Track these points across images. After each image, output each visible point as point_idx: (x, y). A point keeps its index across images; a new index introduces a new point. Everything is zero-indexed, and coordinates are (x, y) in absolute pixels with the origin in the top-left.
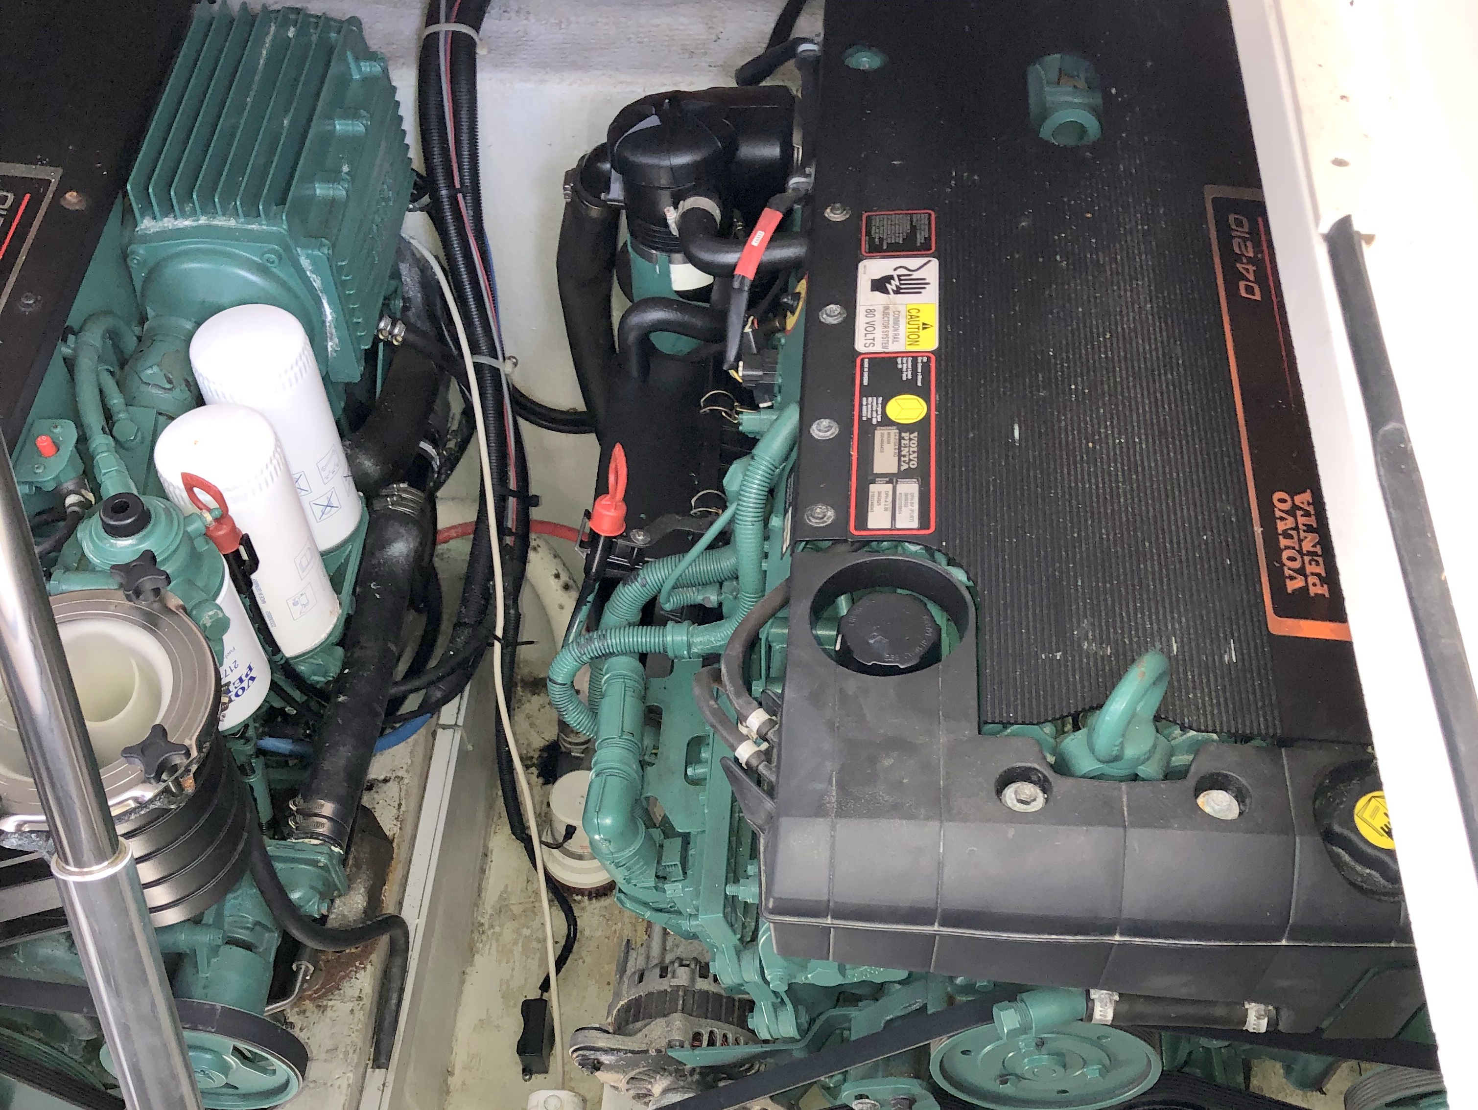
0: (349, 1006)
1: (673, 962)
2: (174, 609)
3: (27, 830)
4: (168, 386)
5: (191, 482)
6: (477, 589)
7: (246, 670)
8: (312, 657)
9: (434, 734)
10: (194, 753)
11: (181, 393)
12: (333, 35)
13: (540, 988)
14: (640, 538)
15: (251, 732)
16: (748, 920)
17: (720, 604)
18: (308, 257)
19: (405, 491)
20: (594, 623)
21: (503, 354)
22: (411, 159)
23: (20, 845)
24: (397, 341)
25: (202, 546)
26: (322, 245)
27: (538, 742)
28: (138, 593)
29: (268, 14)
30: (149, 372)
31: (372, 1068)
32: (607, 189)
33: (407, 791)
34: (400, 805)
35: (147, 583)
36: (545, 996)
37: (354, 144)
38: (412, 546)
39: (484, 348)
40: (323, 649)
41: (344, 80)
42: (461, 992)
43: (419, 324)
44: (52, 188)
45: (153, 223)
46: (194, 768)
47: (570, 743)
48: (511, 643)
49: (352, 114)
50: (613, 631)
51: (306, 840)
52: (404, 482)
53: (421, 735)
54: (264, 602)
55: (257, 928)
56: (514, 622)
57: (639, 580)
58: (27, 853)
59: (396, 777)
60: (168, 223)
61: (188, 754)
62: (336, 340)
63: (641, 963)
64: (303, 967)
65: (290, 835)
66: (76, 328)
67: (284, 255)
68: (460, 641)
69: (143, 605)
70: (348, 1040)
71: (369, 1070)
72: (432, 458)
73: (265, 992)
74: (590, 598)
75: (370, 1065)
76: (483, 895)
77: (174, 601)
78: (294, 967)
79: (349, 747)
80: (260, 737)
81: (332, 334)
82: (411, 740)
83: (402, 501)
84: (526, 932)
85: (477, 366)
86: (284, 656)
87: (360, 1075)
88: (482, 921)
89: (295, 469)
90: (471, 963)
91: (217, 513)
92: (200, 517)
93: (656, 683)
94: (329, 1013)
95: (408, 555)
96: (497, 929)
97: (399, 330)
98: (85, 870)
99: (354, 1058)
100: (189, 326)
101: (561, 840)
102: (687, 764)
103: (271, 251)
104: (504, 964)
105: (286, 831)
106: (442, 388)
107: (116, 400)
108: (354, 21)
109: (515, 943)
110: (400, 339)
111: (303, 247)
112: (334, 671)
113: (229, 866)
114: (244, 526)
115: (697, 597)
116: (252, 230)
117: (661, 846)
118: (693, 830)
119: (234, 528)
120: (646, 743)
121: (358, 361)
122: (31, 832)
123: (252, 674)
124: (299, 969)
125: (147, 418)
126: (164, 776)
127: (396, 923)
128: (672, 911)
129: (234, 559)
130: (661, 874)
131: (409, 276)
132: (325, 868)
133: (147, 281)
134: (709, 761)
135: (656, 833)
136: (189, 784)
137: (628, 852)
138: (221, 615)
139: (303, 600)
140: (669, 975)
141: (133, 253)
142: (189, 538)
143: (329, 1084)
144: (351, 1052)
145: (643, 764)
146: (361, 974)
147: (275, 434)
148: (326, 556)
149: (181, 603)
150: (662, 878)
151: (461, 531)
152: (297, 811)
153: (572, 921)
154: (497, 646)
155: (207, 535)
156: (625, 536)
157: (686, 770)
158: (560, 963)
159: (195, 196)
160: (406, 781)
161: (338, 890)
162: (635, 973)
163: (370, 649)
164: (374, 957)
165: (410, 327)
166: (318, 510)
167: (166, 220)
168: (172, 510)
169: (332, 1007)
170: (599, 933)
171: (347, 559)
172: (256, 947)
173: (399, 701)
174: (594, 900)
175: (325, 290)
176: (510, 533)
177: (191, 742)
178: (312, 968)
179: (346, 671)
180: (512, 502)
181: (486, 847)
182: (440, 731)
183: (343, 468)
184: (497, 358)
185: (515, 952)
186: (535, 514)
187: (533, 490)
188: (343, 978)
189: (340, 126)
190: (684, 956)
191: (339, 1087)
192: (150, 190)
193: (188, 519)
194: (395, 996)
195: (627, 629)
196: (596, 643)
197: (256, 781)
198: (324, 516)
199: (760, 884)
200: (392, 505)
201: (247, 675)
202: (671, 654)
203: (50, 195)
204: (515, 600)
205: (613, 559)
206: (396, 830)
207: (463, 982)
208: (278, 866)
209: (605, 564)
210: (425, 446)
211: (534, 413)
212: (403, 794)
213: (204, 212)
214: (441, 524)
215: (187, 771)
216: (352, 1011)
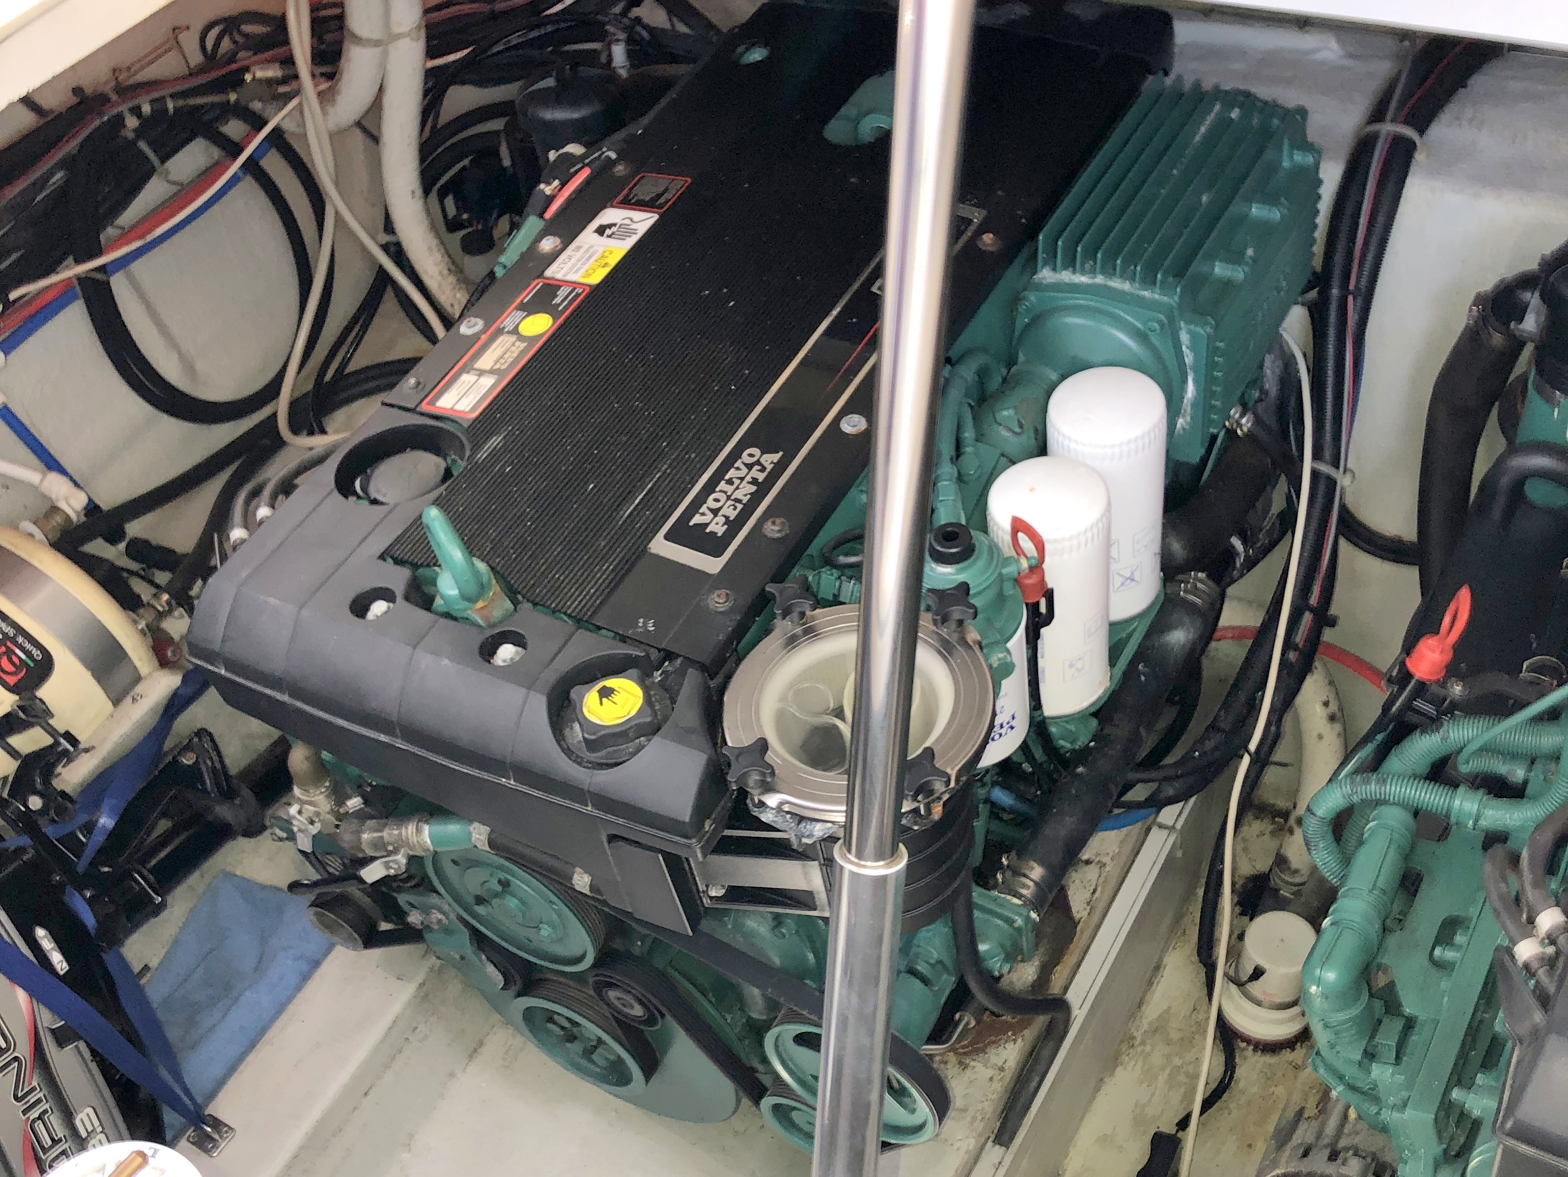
0: (990, 1072)
1: (1347, 1149)
2: (971, 644)
3: (786, 809)
4: (1018, 430)
5: (1019, 526)
6: (1242, 696)
7: (1009, 718)
8: (1067, 722)
9: (1148, 830)
10: (952, 784)
11: (1028, 440)
12: (1276, 122)
13: (1177, 1124)
14: (1457, 690)
15: (987, 779)
16: (1459, 1132)
17: (1526, 783)
18: (1189, 332)
19: (1201, 581)
20: (1375, 764)
21: (1345, 465)
22: (1314, 254)
23: (775, 822)
24: (1241, 430)
25: (1010, 590)
26: (1206, 323)
27: (1247, 870)
28: (945, 620)
29: (1218, 94)
30: (1005, 413)
31: (993, 1142)
32: (1521, 320)
33: (1106, 878)
34: (1094, 891)
35: (956, 612)
36: (1180, 1134)
37: (1265, 230)
38: (1190, 637)
39: (1327, 454)
40: (1080, 717)
41: (1274, 167)
42: (1093, 1098)
43: (1265, 418)
44: (972, 228)
45: (1051, 274)
46: (946, 797)
47: (1283, 880)
48: (1261, 761)
49: (1271, 199)
50: (1396, 778)
51: (1009, 897)
52: (1203, 572)
53: (1136, 829)
54: (1042, 657)
55: (939, 967)
56: (1271, 740)
57: (1441, 731)
58: (778, 830)
59: (1099, 862)
60: (1066, 276)
61: (948, 783)
62: (1188, 419)
63: (1310, 1138)
64: (966, 1019)
65: (995, 887)
66: (954, 359)
67: (1167, 326)
68: (1209, 745)
69: (944, 632)
70: (980, 1107)
71: (990, 1144)
72: (1238, 554)
73: (927, 1031)
74: (1380, 737)
75: (991, 1140)
76: (1143, 1008)
77: (973, 635)
78: (957, 1016)
79: (1074, 819)
80: (994, 784)
81: (1185, 411)
82: (1125, 830)
83: (1195, 591)
84: (1177, 1061)
85: (1315, 474)
86: (1042, 713)
87: (979, 1146)
88: (1135, 1034)
89: (1114, 537)
90: (1112, 1074)
91: (1034, 562)
92: (1018, 561)
93: (1427, 847)
94: (968, 1072)
95: (1184, 645)
96: (1148, 1048)
97: (1247, 422)
98: (863, 863)
99: (980, 1126)
100: (1054, 376)
101: (1245, 979)
102: (1437, 942)
103: (1154, 320)
104: (1145, 1085)
105: (992, 882)
106: (1269, 488)
107: (969, 434)
108: (1302, 112)
109: (1163, 1069)
110: (1245, 429)
111: (1188, 322)
112: (1083, 740)
113: (940, 898)
114: (1051, 581)
115: (1501, 768)
116: (1144, 298)
117: (1380, 1022)
118: (1422, 1016)
119: (1042, 581)
120: (1395, 906)
121: (1202, 444)
122: (788, 813)
123: (1013, 723)
124: (960, 1020)
125: (989, 454)
126: (920, 798)
127: (1060, 1006)
128: (1371, 1095)
129: (1033, 608)
130: (1370, 1050)
131: (1271, 370)
132: (1019, 930)
133: (1028, 327)
134: (1464, 949)
135: (1378, 1005)
136: (937, 811)
137: (1341, 1016)
138: (1009, 660)
139: (1079, 665)
140: (1339, 1161)
141: (1024, 298)
142: (1001, 579)
143: (950, 1142)
144: (980, 1118)
145: (1385, 929)
146: (1009, 1046)
147: (1109, 497)
148: (1114, 627)
149: (979, 638)
150: (1370, 1055)
151: (1239, 633)
152: (1008, 866)
153: (1230, 1066)
154: (1246, 760)
155: (1017, 581)
156: (1443, 684)
157: (1433, 949)
158: (1207, 1104)
159: (1099, 255)
160: (1108, 868)
161: (1022, 954)
162: (1300, 1145)
163: (1121, 730)
164: (1026, 1032)
165: (1258, 421)
166: (1120, 580)
167: (1064, 272)
168: (993, 549)
169: (974, 1067)
170: (1254, 1090)
171: (1130, 636)
172: (932, 985)
173: (1128, 787)
174: (1259, 1053)
175: (1195, 369)
176: (1296, 648)
177: (953, 773)
178: (973, 1023)
179: (1092, 744)
180: (1307, 617)
181: (1161, 959)
182: (1155, 830)
183: (1156, 547)
184: (1337, 467)
185: (1160, 1078)
186: (1328, 635)
187: (1333, 611)
188: (994, 1042)
189: (1256, 210)
190: (1361, 1146)
191: (958, 1149)
192: (1060, 243)
193: (1007, 561)
194: (1037, 1079)
195: (1411, 780)
196: (1373, 786)
197: (979, 825)
198: (1121, 589)
199: (1500, 1103)
200: (1186, 591)
201: (1008, 723)
202: (1453, 820)
203: (969, 233)
204: (1280, 720)
205: (1419, 704)
206: (1085, 914)
207: (1097, 1089)
208: (976, 914)
209: (1408, 707)
210: (1236, 542)
211: (1358, 535)
212: (1102, 880)
213: (1103, 272)
214: (1224, 621)
215: (939, 798)
216: (991, 1079)
